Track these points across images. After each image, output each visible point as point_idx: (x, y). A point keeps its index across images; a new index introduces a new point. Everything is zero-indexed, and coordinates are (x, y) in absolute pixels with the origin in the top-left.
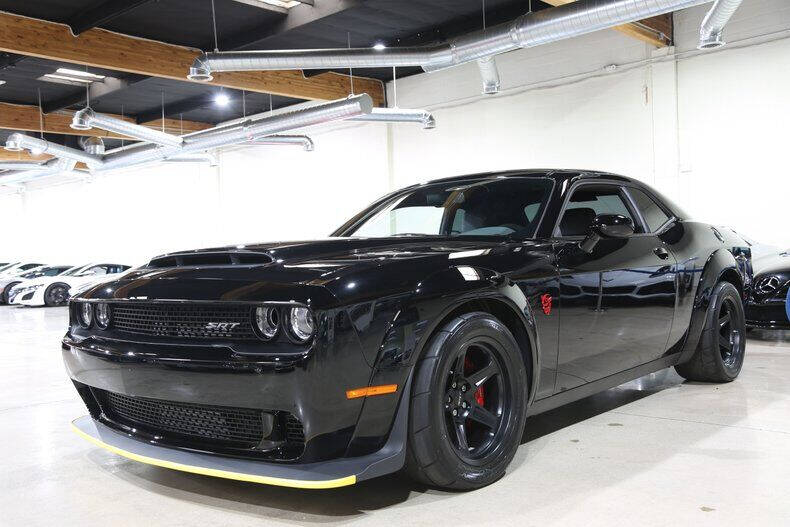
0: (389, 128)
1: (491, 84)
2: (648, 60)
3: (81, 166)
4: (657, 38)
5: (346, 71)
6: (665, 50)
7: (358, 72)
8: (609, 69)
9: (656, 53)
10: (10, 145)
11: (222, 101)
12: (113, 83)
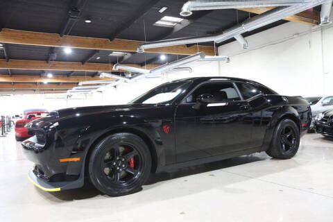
0: (219, 62)
1: (244, 45)
2: (310, 31)
3: (125, 81)
4: (312, 22)
5: (196, 44)
6: (316, 26)
7: (200, 44)
8: (295, 36)
9: (313, 28)
10: (101, 76)
11: (163, 58)
12: (129, 54)
